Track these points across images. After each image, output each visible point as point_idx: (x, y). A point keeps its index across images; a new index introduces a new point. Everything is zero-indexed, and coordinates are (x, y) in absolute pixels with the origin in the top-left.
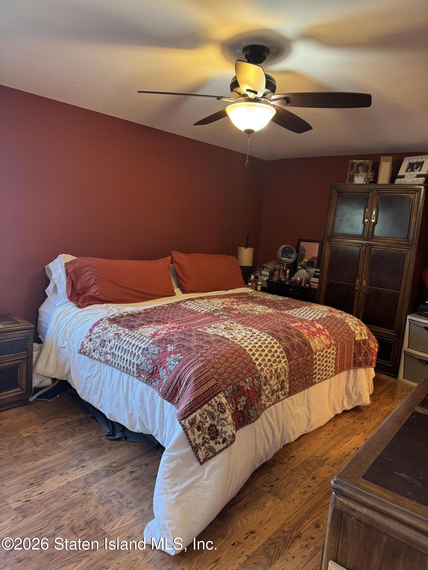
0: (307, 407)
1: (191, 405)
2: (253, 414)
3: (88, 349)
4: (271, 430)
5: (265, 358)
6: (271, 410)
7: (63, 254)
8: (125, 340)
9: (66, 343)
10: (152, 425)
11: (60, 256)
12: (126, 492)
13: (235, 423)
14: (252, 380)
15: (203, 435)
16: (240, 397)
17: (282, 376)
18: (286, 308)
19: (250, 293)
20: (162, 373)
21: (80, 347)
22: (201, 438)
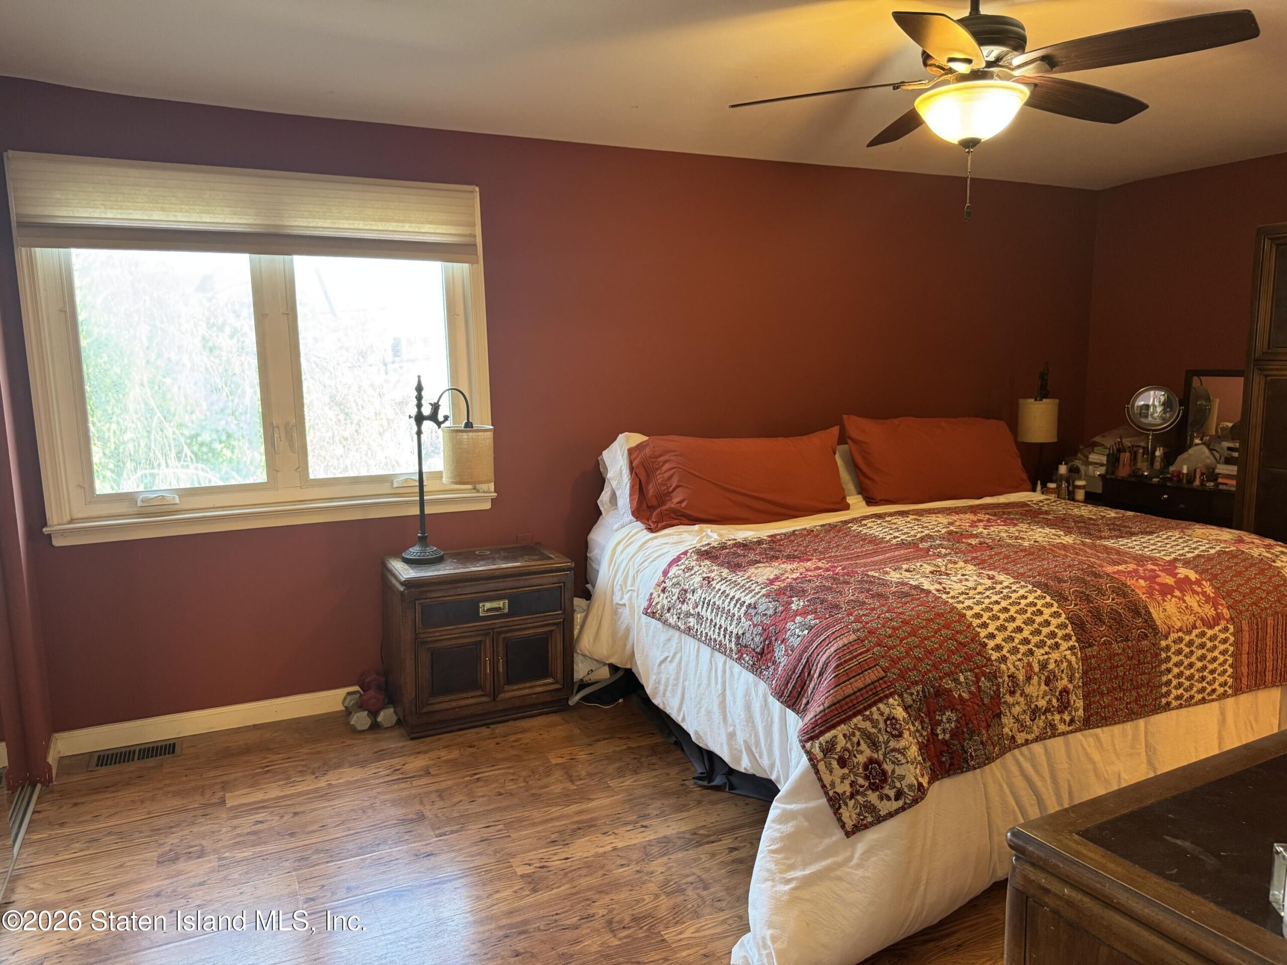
0: (1145, 761)
1: (825, 715)
2: (975, 750)
3: (659, 607)
4: (1034, 797)
5: (1013, 635)
6: (1030, 753)
7: (627, 433)
8: (720, 590)
9: (626, 597)
10: (769, 759)
11: (620, 436)
12: (715, 881)
13: (929, 764)
14: (974, 679)
15: (852, 778)
16: (943, 710)
17: (1062, 679)
18: (1116, 533)
19: (1035, 504)
20: (779, 652)
21: (646, 604)
22: (847, 782)
